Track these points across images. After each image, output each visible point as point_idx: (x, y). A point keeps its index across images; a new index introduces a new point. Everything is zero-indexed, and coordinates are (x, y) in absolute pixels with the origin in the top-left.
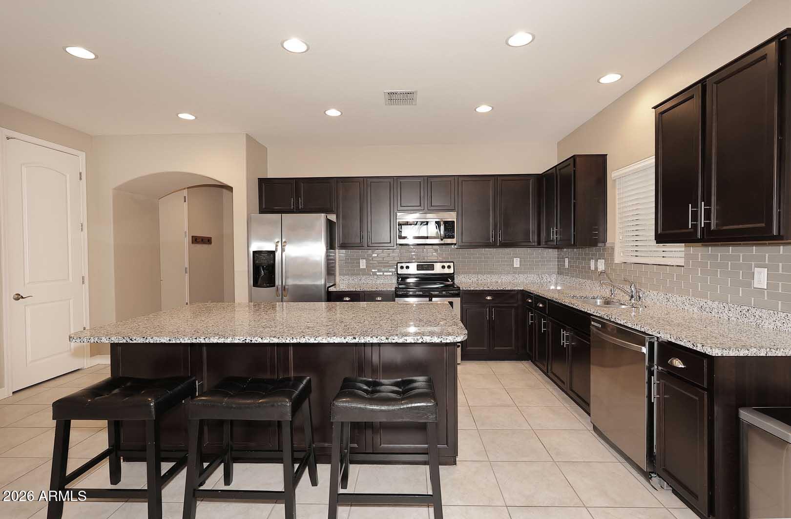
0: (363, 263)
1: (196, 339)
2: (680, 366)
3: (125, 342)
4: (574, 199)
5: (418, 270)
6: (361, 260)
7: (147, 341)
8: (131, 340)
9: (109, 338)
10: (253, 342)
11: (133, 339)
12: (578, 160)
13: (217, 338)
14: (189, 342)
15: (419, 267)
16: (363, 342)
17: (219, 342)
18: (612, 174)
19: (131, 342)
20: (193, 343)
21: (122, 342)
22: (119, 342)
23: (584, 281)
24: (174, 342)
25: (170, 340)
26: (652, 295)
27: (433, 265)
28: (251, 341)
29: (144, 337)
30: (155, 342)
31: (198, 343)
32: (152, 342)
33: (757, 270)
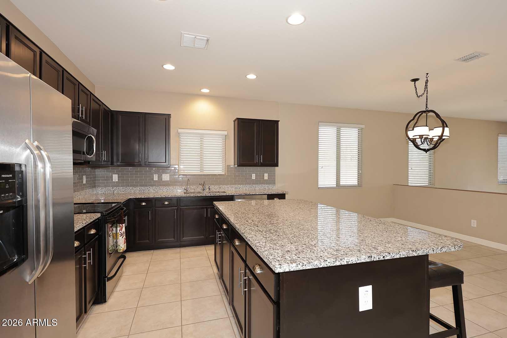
33: (253, 174)
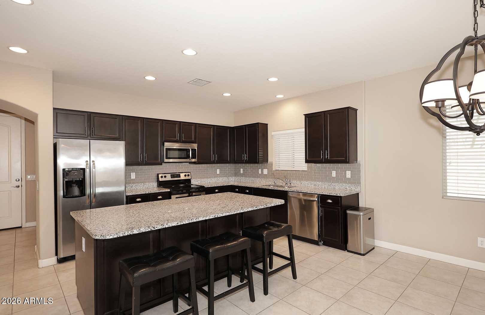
0: (133, 175)
1: (192, 220)
2: (330, 202)
3: (150, 230)
4: (258, 142)
5: (171, 178)
6: (132, 173)
7: (164, 227)
8: (154, 228)
9: (139, 230)
10: (218, 217)
11: (155, 227)
12: (259, 124)
13: (202, 217)
14: (188, 223)
15: (173, 176)
16: (259, 208)
17: (203, 219)
18: (271, 133)
19: (154, 229)
20: (190, 223)
21: (148, 231)
22: (146, 231)
23: (255, 179)
24: (180, 224)
25: (177, 224)
26: (294, 182)
27: (180, 174)
28: (218, 216)
29: (162, 225)
30: (169, 226)
31: (193, 222)
32: (167, 227)
33: (333, 171)
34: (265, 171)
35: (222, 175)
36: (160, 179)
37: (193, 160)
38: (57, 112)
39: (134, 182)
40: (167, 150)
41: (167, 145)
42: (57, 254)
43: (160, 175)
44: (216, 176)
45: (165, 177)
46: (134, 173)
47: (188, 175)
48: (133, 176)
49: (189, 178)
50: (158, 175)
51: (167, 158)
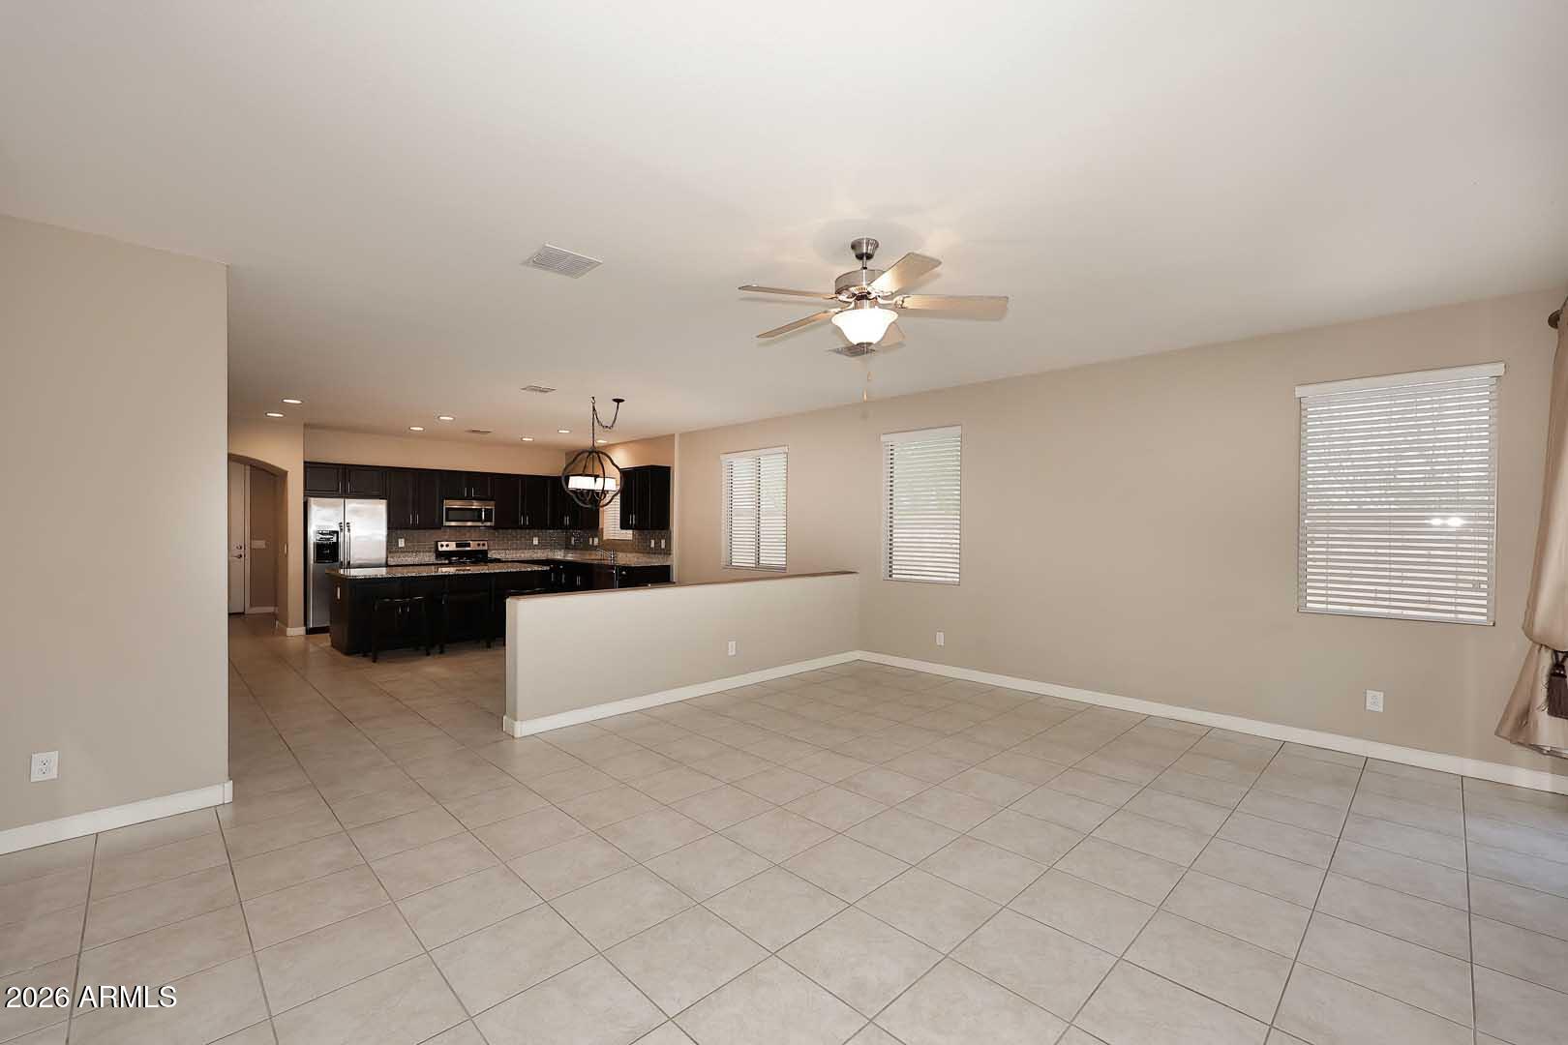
5: (456, 547)
6: (399, 539)
23: (585, 552)
27: (469, 543)
34: (596, 540)
35: (542, 546)
36: (440, 549)
37: (488, 524)
38: (309, 466)
39: (403, 551)
40: (448, 509)
41: (449, 504)
42: (305, 624)
43: (439, 544)
44: (532, 547)
45: (447, 546)
46: (403, 540)
47: (484, 545)
48: (402, 543)
49: (486, 548)
50: (437, 542)
51: (447, 520)
